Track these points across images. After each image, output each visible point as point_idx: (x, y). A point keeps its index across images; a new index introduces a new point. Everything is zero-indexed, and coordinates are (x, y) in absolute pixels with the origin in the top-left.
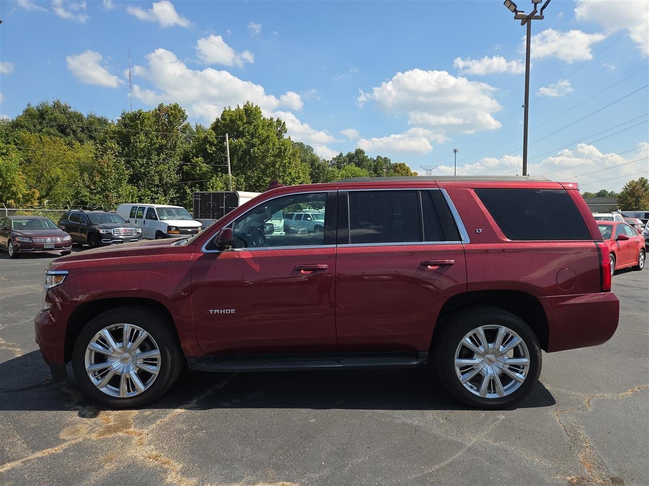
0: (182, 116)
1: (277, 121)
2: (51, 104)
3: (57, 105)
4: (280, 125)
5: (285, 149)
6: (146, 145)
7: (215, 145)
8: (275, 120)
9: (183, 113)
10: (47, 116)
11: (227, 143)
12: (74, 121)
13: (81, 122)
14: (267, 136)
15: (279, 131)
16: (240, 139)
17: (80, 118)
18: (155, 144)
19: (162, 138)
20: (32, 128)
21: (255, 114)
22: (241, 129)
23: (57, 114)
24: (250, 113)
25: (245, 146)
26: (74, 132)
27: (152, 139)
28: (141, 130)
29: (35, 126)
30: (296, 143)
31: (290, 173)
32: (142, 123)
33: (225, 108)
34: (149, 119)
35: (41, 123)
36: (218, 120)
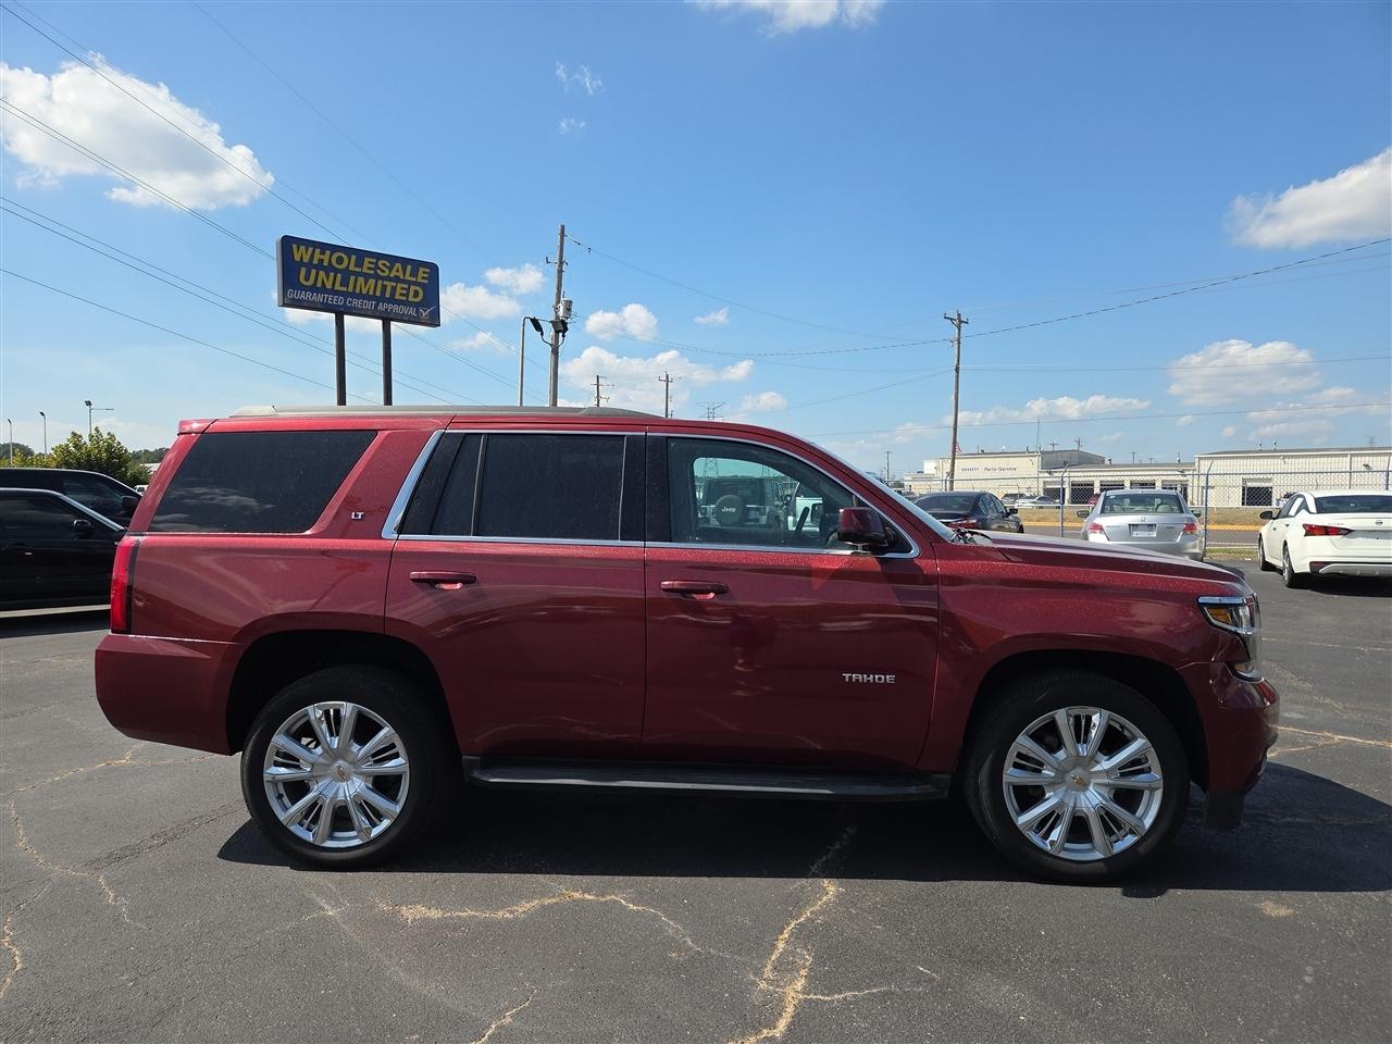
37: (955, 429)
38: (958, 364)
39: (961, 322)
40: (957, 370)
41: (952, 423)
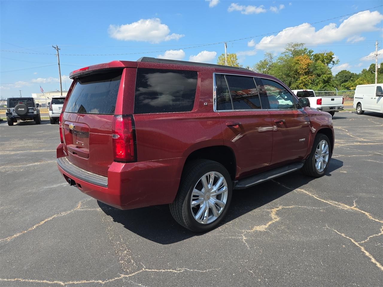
37: (61, 83)
38: (59, 62)
39: (58, 49)
40: (59, 64)
41: (60, 81)
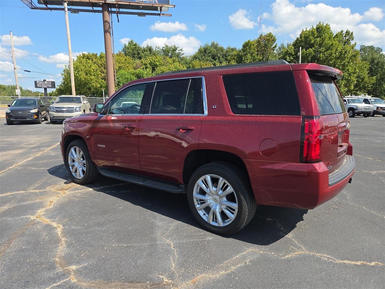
0: (273, 40)
1: (346, 32)
2: (210, 44)
3: (213, 44)
4: (348, 35)
5: (346, 52)
6: (250, 61)
7: (292, 55)
8: (344, 32)
9: (274, 38)
10: (207, 51)
11: (300, 54)
12: (219, 52)
13: (223, 52)
14: (332, 44)
15: (347, 40)
16: (310, 49)
17: (222, 49)
18: (256, 59)
19: (260, 56)
20: (201, 58)
21: (325, 30)
22: (312, 42)
23: (212, 49)
24: (321, 30)
25: (313, 54)
26: (219, 58)
27: (254, 57)
28: (249, 52)
29: (202, 57)
30: (368, 47)
31: (348, 70)
32: (250, 48)
33: (303, 30)
34: (254, 45)
35: (204, 55)
36: (298, 39)
